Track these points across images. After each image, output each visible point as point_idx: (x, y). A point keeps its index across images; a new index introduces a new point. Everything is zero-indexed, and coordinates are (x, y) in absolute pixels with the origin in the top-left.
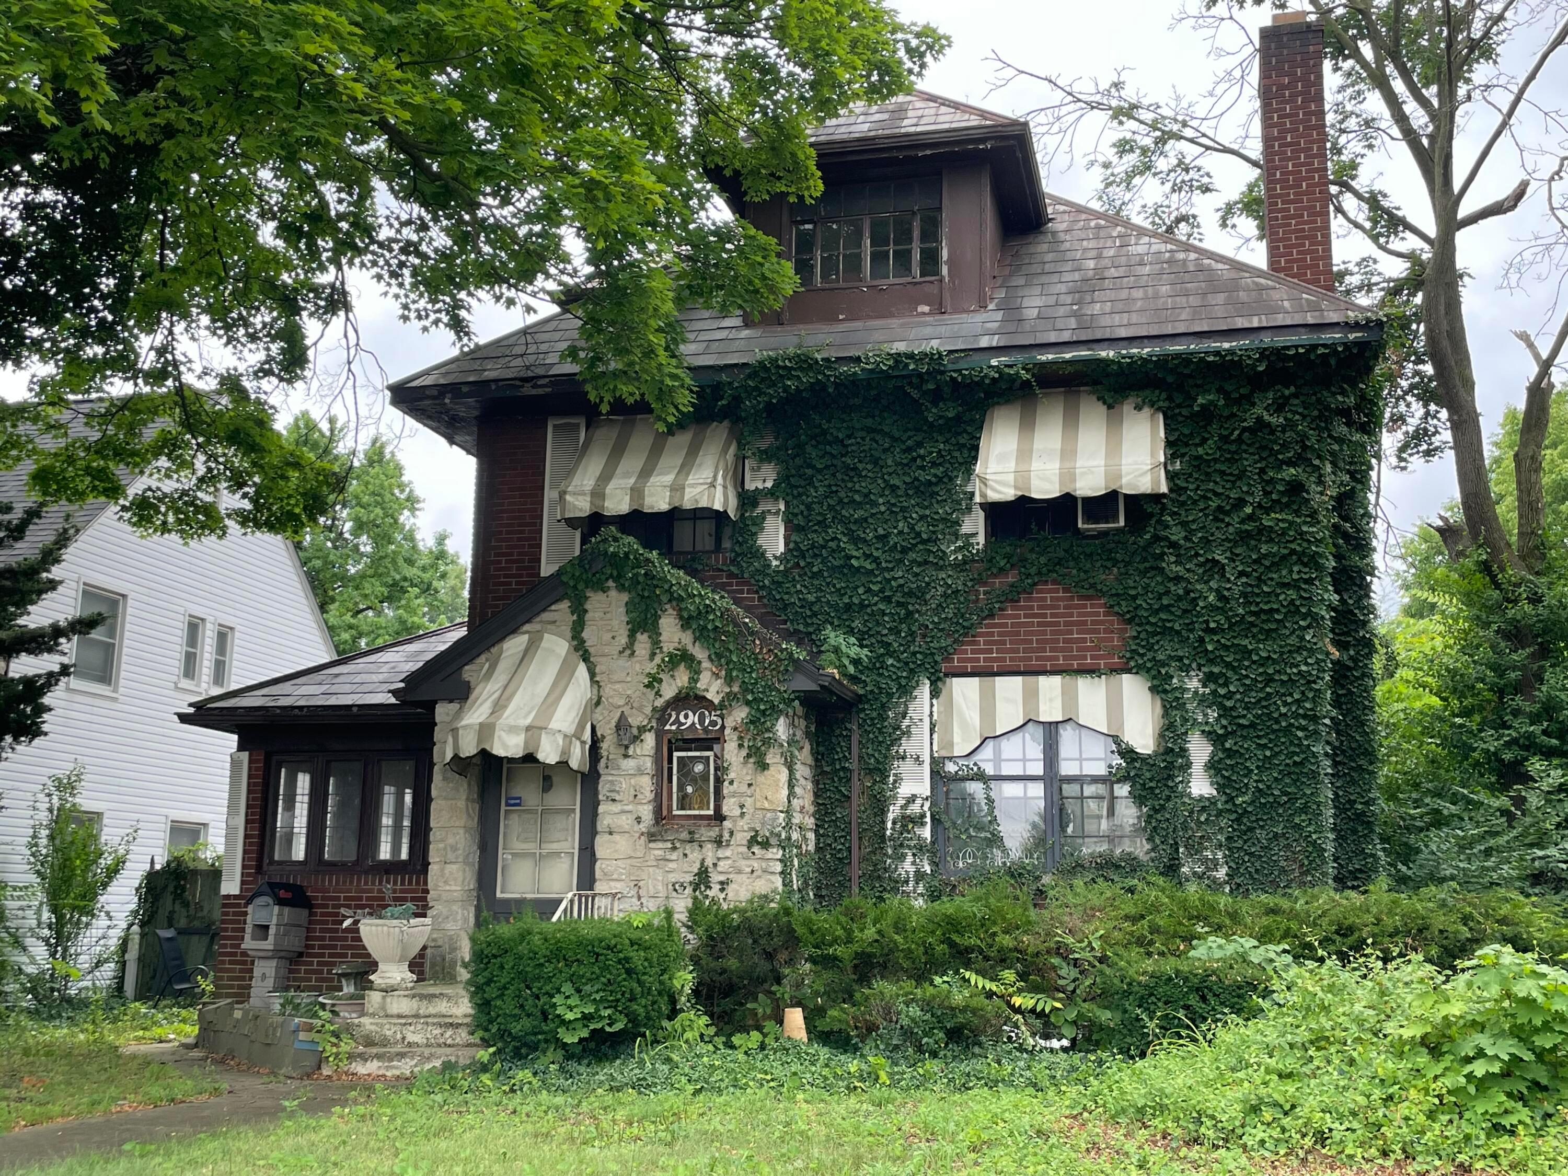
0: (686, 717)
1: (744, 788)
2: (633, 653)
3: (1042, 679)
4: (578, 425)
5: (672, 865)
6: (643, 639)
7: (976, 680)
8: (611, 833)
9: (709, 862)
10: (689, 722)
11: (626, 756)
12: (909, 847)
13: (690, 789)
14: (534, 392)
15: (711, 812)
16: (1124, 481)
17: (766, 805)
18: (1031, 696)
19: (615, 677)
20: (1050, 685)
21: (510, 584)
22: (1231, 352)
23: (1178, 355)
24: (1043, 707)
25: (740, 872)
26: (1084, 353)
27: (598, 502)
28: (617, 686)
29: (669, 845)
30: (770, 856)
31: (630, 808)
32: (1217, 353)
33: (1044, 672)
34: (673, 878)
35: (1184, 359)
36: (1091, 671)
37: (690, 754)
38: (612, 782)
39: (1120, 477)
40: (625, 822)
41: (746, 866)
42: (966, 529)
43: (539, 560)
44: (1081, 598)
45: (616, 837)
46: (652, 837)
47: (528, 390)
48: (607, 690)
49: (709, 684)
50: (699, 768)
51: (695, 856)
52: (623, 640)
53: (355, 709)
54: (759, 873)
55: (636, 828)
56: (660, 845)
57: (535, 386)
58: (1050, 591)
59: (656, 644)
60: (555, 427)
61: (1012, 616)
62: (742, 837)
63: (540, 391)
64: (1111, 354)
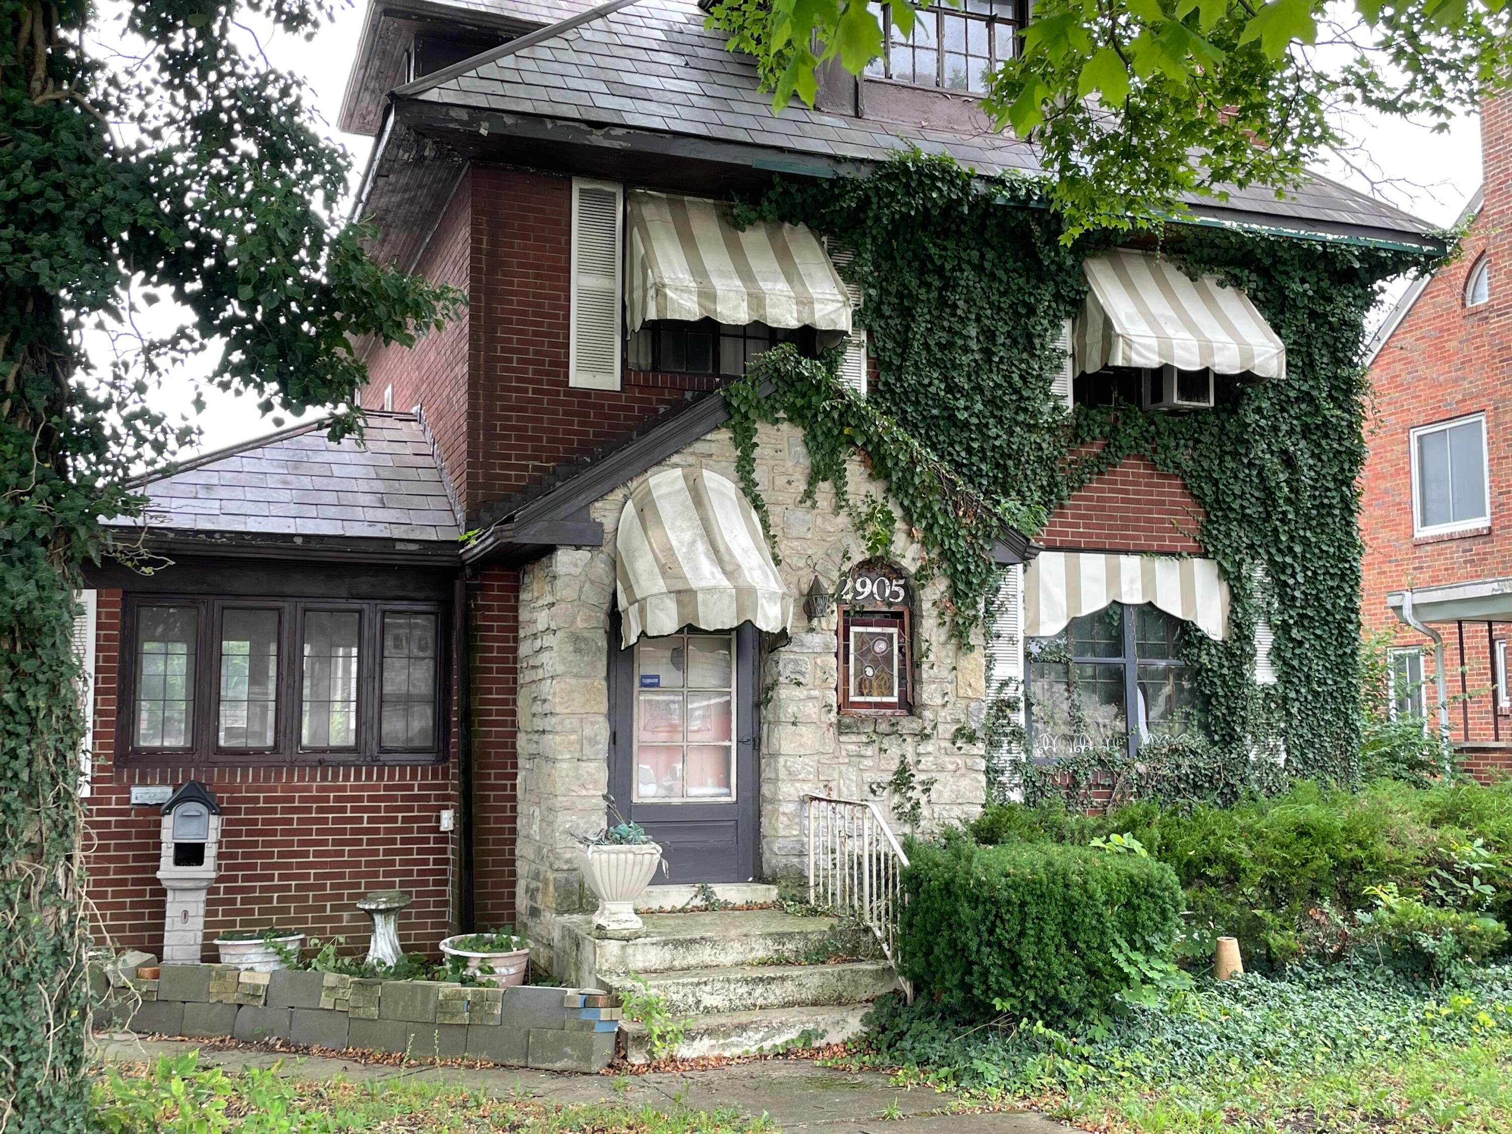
0: (864, 585)
1: (945, 673)
2: (814, 506)
3: (1123, 558)
4: (614, 195)
5: (868, 763)
6: (825, 488)
7: (1062, 555)
8: (794, 724)
9: (910, 759)
10: (867, 591)
11: (812, 630)
12: (1006, 735)
13: (870, 672)
14: (606, 144)
15: (895, 699)
16: (1257, 361)
17: (970, 693)
18: (1113, 577)
19: (794, 533)
20: (1130, 564)
21: (526, 390)
22: (1334, 245)
23: (1289, 239)
24: (1125, 587)
25: (942, 769)
26: (1211, 220)
27: (708, 304)
28: (795, 544)
29: (864, 739)
30: (975, 751)
31: (815, 693)
32: (1324, 244)
33: (1126, 552)
34: (868, 777)
35: (1293, 244)
36: (1171, 554)
37: (871, 629)
38: (796, 662)
39: (1252, 357)
40: (812, 710)
41: (949, 763)
42: (1055, 389)
43: (567, 365)
44: (1161, 476)
45: (802, 729)
46: (842, 728)
47: (597, 139)
48: (782, 547)
49: (905, 550)
50: (881, 647)
51: (894, 751)
52: (803, 487)
53: (299, 541)
54: (963, 771)
55: (824, 718)
56: (854, 738)
57: (607, 136)
58: (1132, 466)
59: (840, 493)
60: (582, 191)
61: (1096, 489)
62: (947, 730)
63: (616, 145)
64: (1235, 225)
